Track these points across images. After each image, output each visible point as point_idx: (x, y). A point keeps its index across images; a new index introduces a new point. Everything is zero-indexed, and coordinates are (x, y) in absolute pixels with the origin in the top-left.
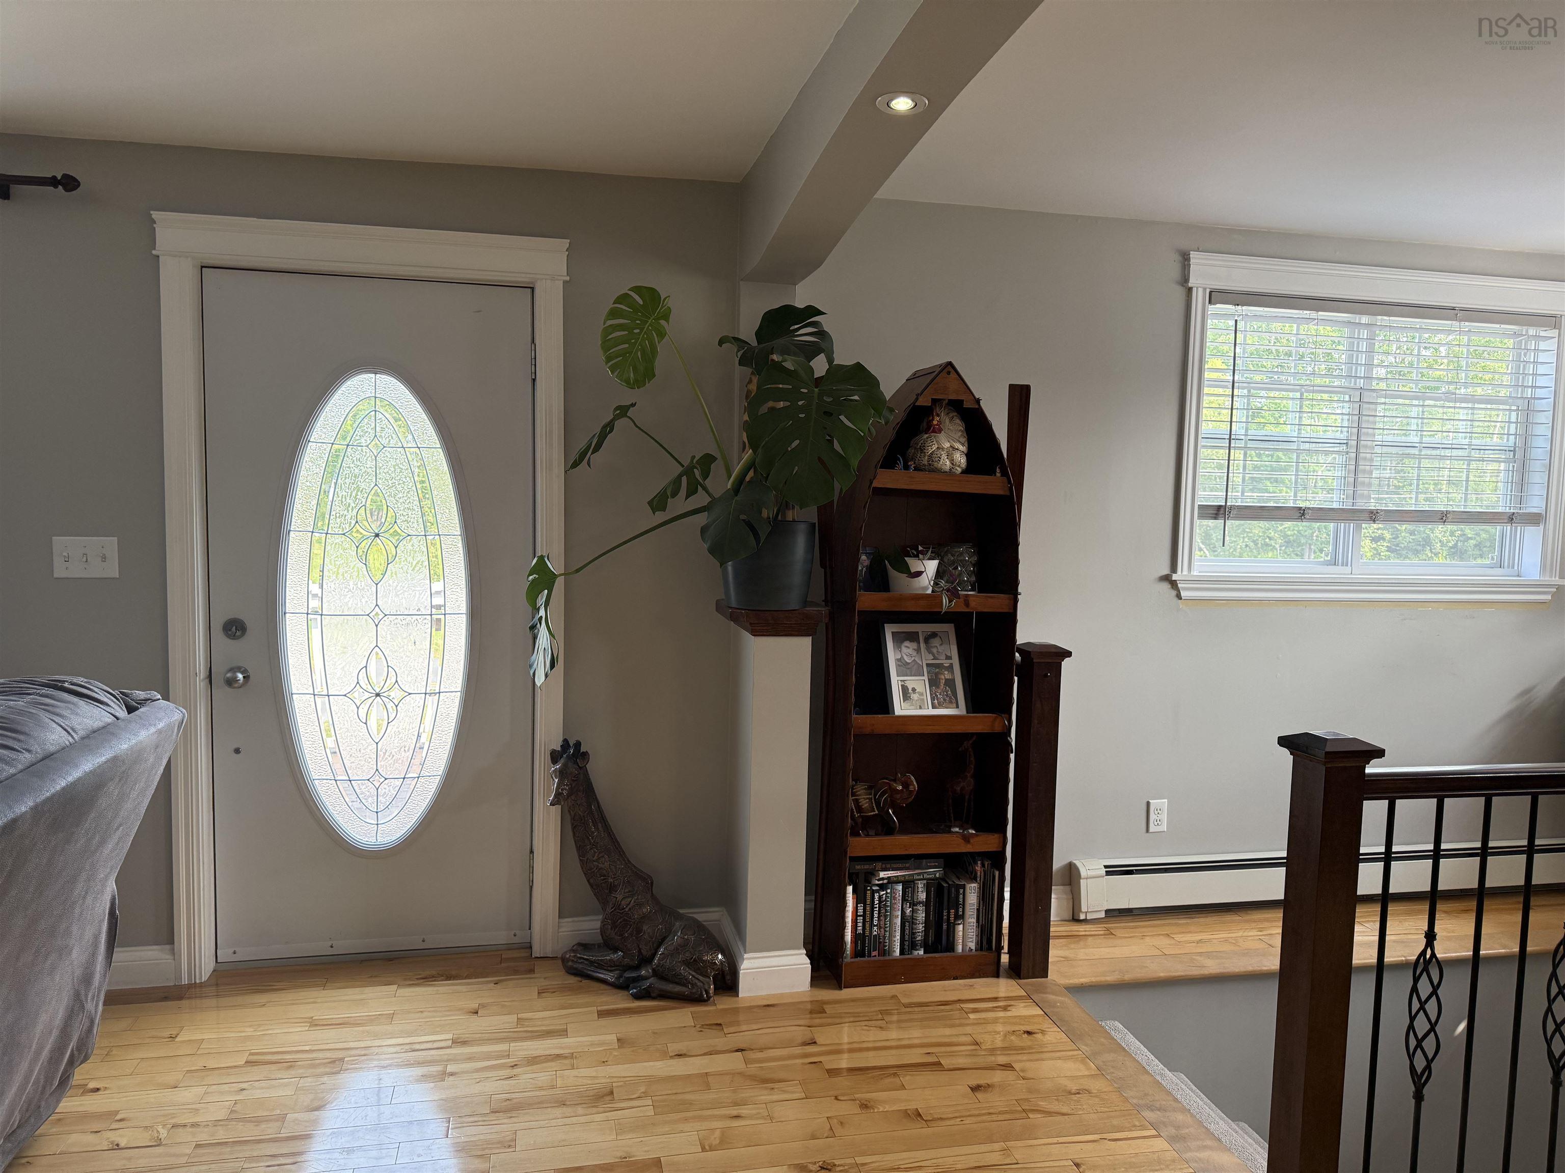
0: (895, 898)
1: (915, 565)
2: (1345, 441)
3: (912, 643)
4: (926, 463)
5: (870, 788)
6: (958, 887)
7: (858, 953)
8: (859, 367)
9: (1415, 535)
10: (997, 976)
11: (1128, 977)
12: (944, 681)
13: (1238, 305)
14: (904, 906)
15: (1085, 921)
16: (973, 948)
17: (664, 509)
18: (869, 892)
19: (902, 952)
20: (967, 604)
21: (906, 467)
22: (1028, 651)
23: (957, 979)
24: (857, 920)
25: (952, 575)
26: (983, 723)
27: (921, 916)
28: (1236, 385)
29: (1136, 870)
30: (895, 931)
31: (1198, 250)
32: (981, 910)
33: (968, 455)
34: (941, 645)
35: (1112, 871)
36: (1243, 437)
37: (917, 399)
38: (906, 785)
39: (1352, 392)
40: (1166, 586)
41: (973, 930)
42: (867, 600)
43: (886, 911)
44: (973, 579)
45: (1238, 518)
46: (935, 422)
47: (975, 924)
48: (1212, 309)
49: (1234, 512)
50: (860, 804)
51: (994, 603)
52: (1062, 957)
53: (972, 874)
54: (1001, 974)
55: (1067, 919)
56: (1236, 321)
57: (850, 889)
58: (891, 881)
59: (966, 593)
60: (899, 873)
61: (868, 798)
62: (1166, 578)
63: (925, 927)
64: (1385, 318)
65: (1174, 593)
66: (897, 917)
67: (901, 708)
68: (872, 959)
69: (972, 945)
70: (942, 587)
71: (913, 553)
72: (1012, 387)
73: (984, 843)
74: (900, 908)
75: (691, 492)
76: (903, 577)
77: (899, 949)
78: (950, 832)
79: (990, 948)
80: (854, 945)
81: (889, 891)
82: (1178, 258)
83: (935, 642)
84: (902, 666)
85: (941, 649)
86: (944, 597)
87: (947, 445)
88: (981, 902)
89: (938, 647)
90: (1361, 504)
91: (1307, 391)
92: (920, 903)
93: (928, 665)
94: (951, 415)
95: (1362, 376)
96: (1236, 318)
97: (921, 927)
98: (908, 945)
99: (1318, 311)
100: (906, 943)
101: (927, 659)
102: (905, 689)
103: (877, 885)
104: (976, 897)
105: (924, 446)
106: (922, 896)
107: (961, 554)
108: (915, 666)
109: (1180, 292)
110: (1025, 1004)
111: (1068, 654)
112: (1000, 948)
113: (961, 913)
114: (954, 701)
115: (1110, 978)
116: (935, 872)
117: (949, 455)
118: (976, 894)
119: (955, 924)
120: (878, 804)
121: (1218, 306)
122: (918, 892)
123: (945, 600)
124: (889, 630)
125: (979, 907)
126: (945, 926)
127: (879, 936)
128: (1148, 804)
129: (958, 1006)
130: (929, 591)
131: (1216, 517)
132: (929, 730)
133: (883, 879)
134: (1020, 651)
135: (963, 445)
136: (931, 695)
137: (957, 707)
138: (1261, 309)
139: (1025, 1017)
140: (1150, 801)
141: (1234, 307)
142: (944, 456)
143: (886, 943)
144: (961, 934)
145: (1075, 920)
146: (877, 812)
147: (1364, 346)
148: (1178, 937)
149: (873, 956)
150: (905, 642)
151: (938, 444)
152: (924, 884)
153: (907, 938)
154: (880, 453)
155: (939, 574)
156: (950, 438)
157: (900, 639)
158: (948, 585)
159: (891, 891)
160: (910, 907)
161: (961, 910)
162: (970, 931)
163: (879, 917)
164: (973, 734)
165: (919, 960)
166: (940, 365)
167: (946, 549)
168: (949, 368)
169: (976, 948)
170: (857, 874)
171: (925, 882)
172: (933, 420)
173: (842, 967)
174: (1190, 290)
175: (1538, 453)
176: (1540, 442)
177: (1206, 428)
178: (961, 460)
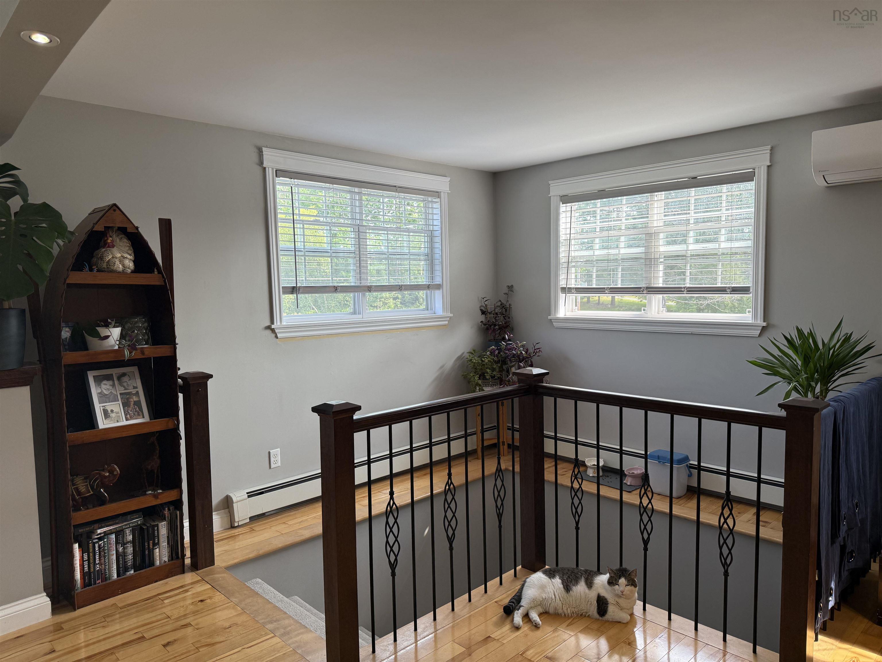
0: (110, 544)
1: (103, 331)
2: (354, 252)
3: (109, 382)
4: (105, 266)
5: (86, 478)
6: (154, 526)
7: (85, 585)
8: (45, 205)
9: (411, 296)
10: (183, 572)
11: (261, 552)
12: (133, 403)
13: (292, 179)
14: (118, 547)
15: (238, 526)
16: (167, 560)
18: (91, 544)
19: (118, 575)
21: (91, 270)
22: (185, 377)
23: (157, 582)
24: (83, 564)
25: (130, 336)
26: (161, 425)
27: (130, 550)
28: (295, 222)
29: (265, 491)
30: (113, 564)
31: (267, 147)
32: (170, 536)
33: (135, 262)
34: (130, 380)
35: (251, 495)
36: (303, 250)
38: (111, 472)
39: (354, 227)
40: (269, 332)
41: (165, 550)
43: (105, 553)
44: (147, 337)
45: (304, 293)
46: (109, 241)
47: (166, 546)
48: (278, 180)
49: (301, 290)
50: (79, 490)
51: (162, 351)
52: (224, 551)
53: (162, 517)
54: (186, 570)
55: (228, 528)
56: (291, 187)
57: (76, 546)
58: (106, 534)
59: (142, 346)
60: (111, 528)
61: (84, 485)
62: (269, 328)
63: (133, 556)
64: (366, 189)
65: (273, 335)
66: (113, 555)
67: (103, 424)
68: (97, 585)
69: (166, 559)
70: (123, 344)
71: (102, 325)
72: (160, 221)
73: (170, 496)
74: (115, 549)
76: (96, 340)
77: (116, 574)
78: (145, 494)
79: (178, 558)
80: (83, 580)
81: (105, 540)
82: (256, 150)
83: (125, 379)
84: (102, 397)
85: (129, 382)
86: (125, 351)
87: (119, 255)
88: (170, 532)
89: (128, 382)
91: (333, 226)
92: (128, 542)
93: (121, 394)
94: (120, 236)
95: (358, 218)
96: (291, 186)
97: (130, 557)
98: (122, 569)
99: (333, 184)
100: (121, 569)
101: (120, 390)
102: (105, 411)
103: (97, 538)
104: (166, 530)
105: (103, 256)
106: (130, 538)
107: (136, 322)
108: (112, 396)
109: (258, 170)
110: (200, 584)
111: (211, 376)
112: (183, 556)
113: (157, 542)
114: (141, 413)
115: (252, 555)
116: (137, 521)
117: (121, 262)
118: (166, 528)
119: (153, 549)
120: (92, 488)
121: (281, 178)
122: (126, 536)
123: (127, 353)
124: (91, 376)
125: (169, 534)
126: (147, 552)
127: (101, 570)
128: (269, 453)
129: (157, 598)
130: (117, 347)
131: (292, 293)
132: (124, 434)
133: (100, 534)
134: (180, 377)
135: (130, 255)
136: (124, 412)
137: (143, 417)
138: (304, 181)
139: (200, 592)
140: (270, 451)
141: (289, 180)
142: (117, 262)
143: (107, 572)
144: (158, 554)
145: (232, 527)
146: (92, 493)
147: (357, 204)
148: (290, 523)
149: (97, 584)
150: (104, 381)
151: (112, 255)
152: (131, 530)
153: (121, 566)
154: (71, 261)
155: (122, 336)
156: (120, 251)
157: (98, 380)
158: (128, 343)
159: (107, 540)
160: (121, 547)
161: (156, 540)
162: (163, 550)
163: (100, 558)
164: (157, 432)
165: (132, 576)
166: (109, 205)
167: (126, 320)
168: (115, 208)
169: (168, 560)
170: (81, 535)
171: (131, 528)
172: (107, 239)
173: (74, 596)
174: (265, 169)
175: (437, 256)
176: (437, 251)
177: (282, 245)
178: (130, 264)
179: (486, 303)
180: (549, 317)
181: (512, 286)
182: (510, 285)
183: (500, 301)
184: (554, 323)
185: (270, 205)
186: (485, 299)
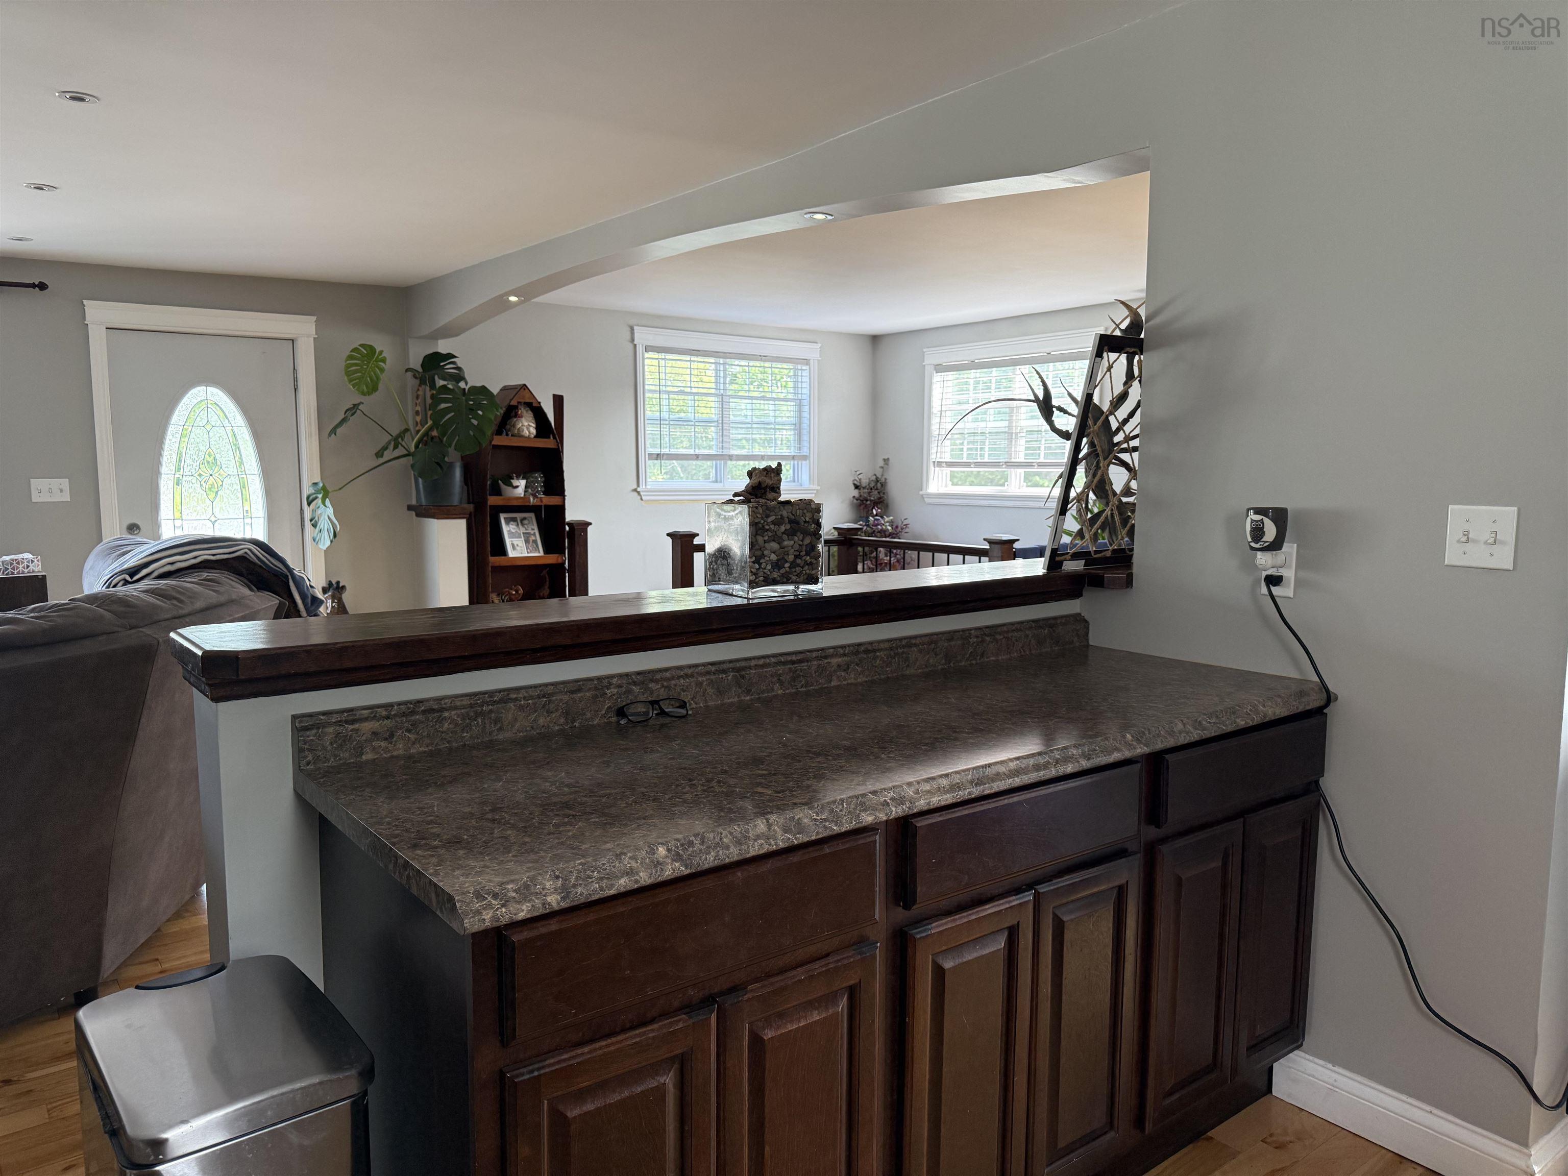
1: (515, 482)
2: (716, 421)
3: (515, 523)
4: (516, 432)
5: (499, 593)
8: (484, 387)
12: (532, 540)
13: (660, 353)
17: (382, 456)
20: (541, 501)
21: (507, 435)
22: (571, 524)
25: (532, 487)
26: (552, 559)
28: (661, 392)
31: (638, 325)
33: (537, 428)
34: (529, 523)
36: (667, 419)
37: (510, 402)
38: (517, 591)
39: (718, 397)
40: (635, 494)
42: (493, 500)
44: (543, 489)
45: (667, 459)
46: (519, 413)
48: (647, 355)
49: (665, 457)
50: (494, 601)
51: (553, 500)
59: (540, 496)
61: (499, 598)
62: (635, 490)
65: (639, 497)
67: (511, 553)
70: (528, 493)
71: (514, 477)
72: (555, 396)
75: (395, 447)
76: (510, 488)
82: (628, 329)
83: (526, 522)
84: (510, 533)
86: (530, 498)
87: (526, 424)
89: (528, 525)
90: (726, 452)
93: (523, 533)
94: (527, 409)
96: (659, 360)
101: (523, 530)
102: (513, 545)
105: (515, 424)
107: (536, 477)
108: (517, 534)
109: (631, 346)
111: (590, 524)
114: (537, 549)
117: (528, 429)
120: (504, 601)
121: (650, 353)
123: (532, 499)
124: (502, 517)
130: (522, 495)
131: (657, 459)
132: (527, 563)
134: (568, 525)
135: (533, 424)
136: (526, 547)
137: (539, 552)
138: (671, 355)
141: (658, 354)
142: (525, 429)
147: (722, 374)
150: (511, 522)
151: (521, 423)
154: (495, 428)
155: (526, 487)
156: (527, 421)
157: (508, 521)
158: (531, 492)
164: (548, 564)
166: (519, 384)
167: (531, 474)
168: (525, 386)
172: (519, 411)
174: (635, 345)
175: (805, 426)
176: (806, 421)
177: (648, 414)
178: (533, 431)
179: (860, 477)
180: (921, 493)
181: (888, 459)
182: (886, 458)
183: (875, 475)
184: (925, 499)
185: (640, 379)
186: (858, 473)
